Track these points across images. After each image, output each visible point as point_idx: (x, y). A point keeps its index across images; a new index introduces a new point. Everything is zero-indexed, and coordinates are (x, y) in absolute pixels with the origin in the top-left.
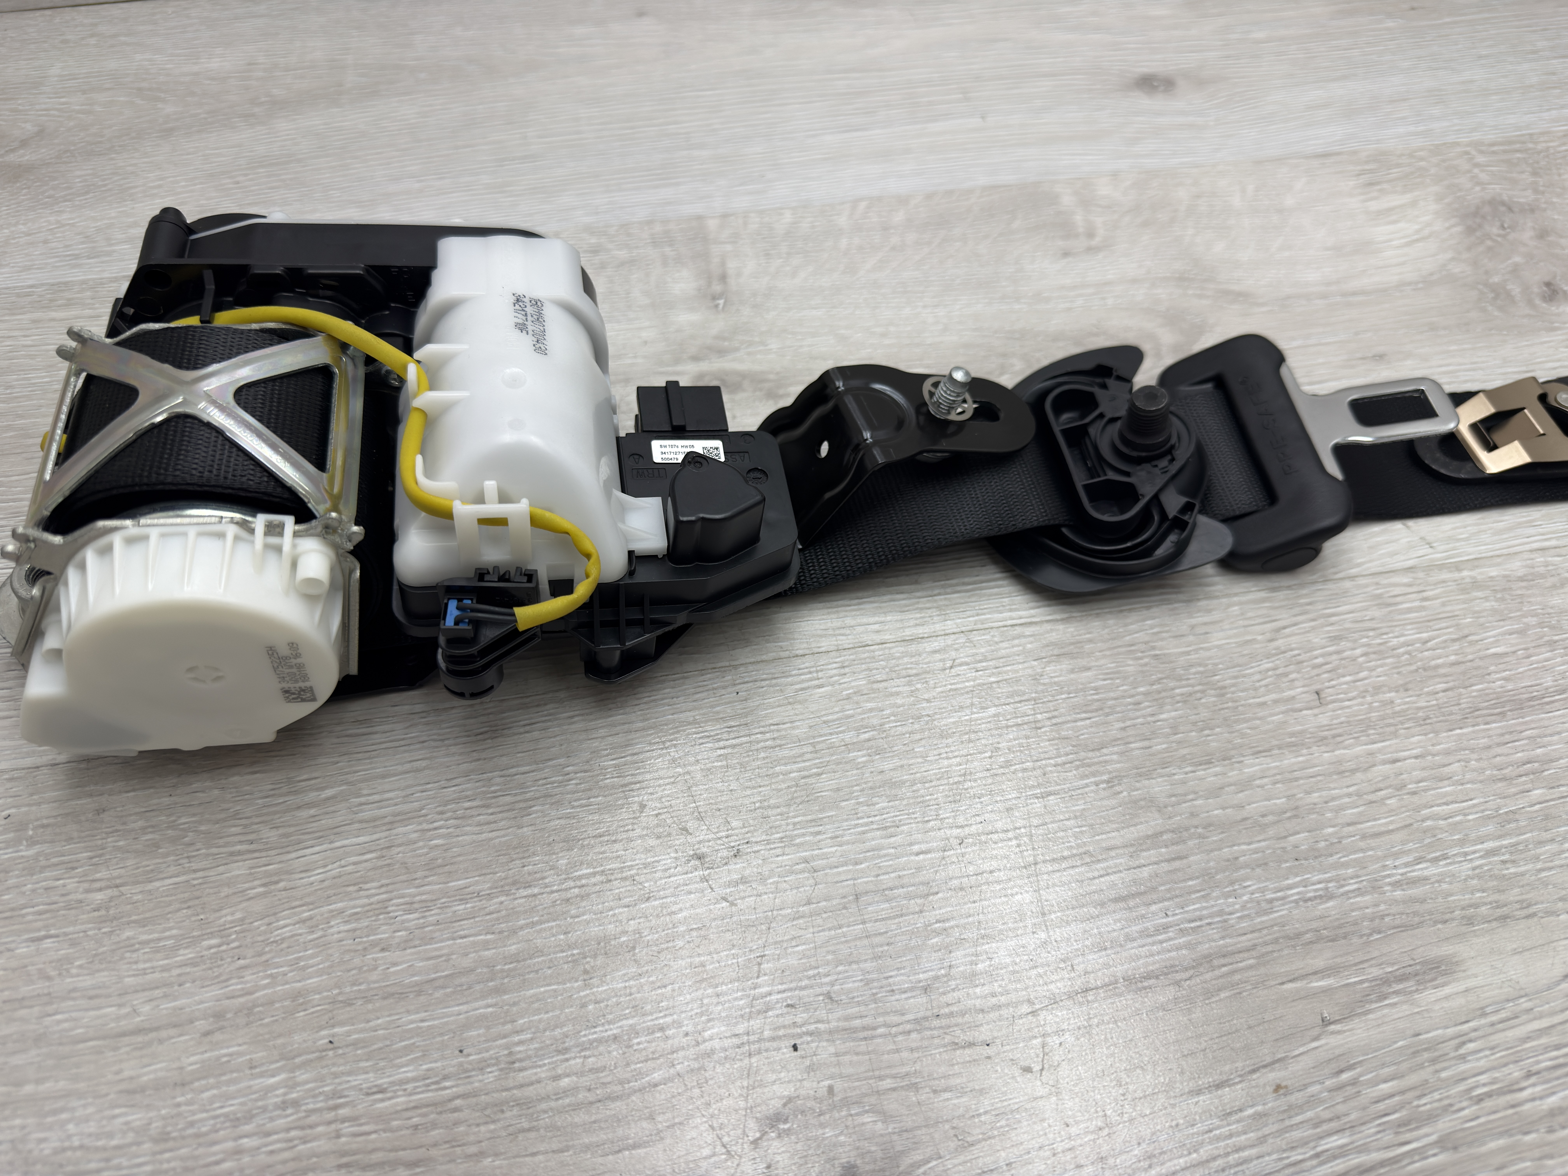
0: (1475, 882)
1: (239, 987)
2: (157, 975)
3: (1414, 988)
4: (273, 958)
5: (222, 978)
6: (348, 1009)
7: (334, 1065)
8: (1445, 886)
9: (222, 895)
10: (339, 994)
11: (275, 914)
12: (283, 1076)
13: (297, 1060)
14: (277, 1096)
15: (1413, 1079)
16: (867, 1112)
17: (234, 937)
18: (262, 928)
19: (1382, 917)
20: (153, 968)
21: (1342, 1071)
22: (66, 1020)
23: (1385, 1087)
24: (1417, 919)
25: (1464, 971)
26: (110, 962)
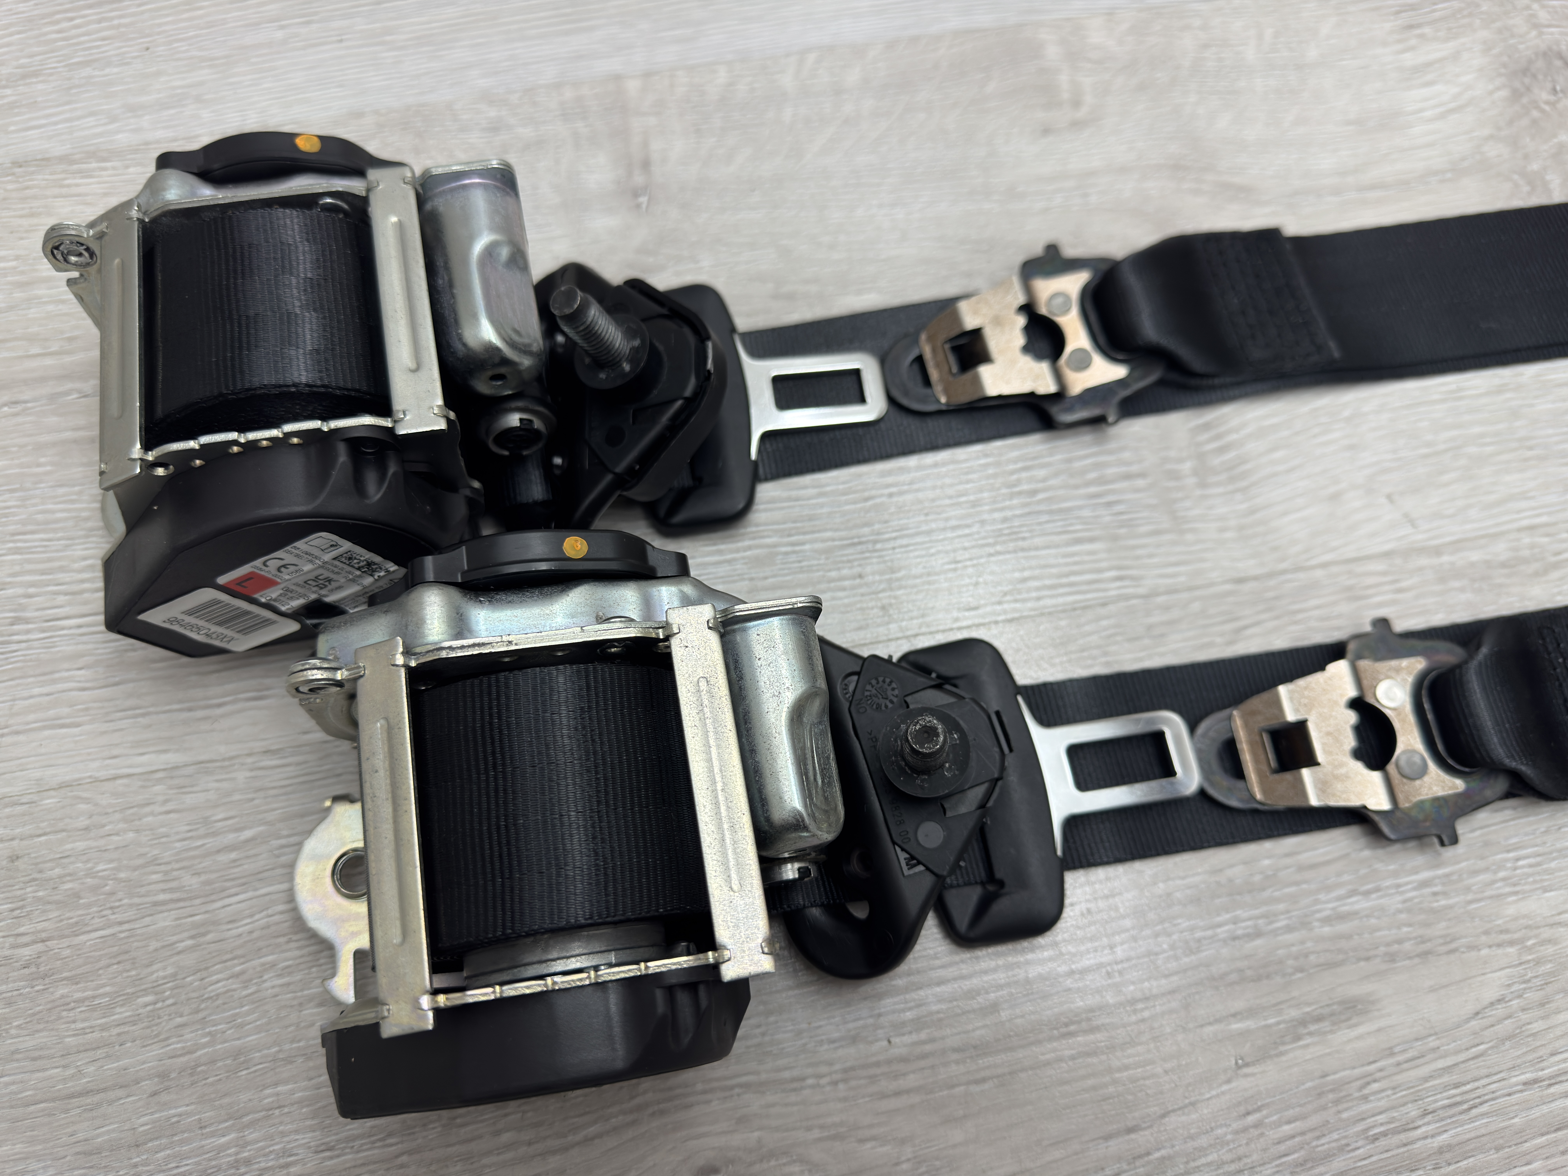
0: (1403, 916)
1: (179, 1045)
2: (96, 1035)
3: (1328, 1029)
4: (210, 1015)
5: (162, 1037)
6: (290, 1067)
7: (281, 1123)
8: (1373, 921)
9: (151, 948)
10: (280, 1051)
11: (206, 968)
12: (233, 1136)
13: (246, 1119)
14: (230, 1155)
15: (1314, 1120)
16: (795, 1161)
17: (167, 993)
18: (196, 984)
19: (1306, 956)
20: (91, 1027)
21: (1248, 1113)
22: (14, 1083)
23: (1287, 1129)
24: (1341, 957)
25: (1378, 1010)
26: (47, 1022)
